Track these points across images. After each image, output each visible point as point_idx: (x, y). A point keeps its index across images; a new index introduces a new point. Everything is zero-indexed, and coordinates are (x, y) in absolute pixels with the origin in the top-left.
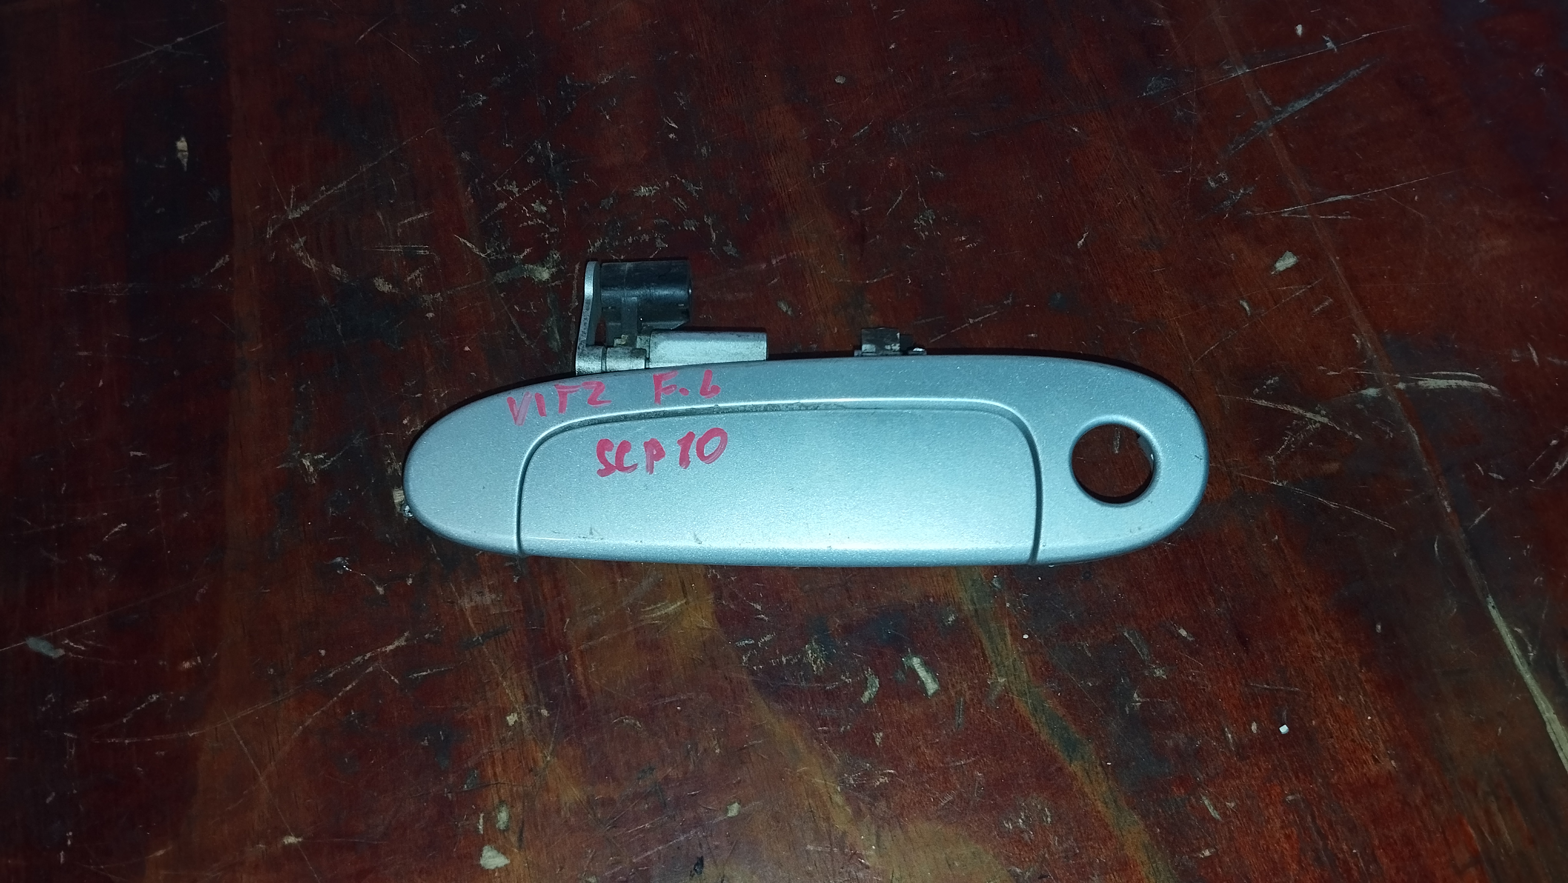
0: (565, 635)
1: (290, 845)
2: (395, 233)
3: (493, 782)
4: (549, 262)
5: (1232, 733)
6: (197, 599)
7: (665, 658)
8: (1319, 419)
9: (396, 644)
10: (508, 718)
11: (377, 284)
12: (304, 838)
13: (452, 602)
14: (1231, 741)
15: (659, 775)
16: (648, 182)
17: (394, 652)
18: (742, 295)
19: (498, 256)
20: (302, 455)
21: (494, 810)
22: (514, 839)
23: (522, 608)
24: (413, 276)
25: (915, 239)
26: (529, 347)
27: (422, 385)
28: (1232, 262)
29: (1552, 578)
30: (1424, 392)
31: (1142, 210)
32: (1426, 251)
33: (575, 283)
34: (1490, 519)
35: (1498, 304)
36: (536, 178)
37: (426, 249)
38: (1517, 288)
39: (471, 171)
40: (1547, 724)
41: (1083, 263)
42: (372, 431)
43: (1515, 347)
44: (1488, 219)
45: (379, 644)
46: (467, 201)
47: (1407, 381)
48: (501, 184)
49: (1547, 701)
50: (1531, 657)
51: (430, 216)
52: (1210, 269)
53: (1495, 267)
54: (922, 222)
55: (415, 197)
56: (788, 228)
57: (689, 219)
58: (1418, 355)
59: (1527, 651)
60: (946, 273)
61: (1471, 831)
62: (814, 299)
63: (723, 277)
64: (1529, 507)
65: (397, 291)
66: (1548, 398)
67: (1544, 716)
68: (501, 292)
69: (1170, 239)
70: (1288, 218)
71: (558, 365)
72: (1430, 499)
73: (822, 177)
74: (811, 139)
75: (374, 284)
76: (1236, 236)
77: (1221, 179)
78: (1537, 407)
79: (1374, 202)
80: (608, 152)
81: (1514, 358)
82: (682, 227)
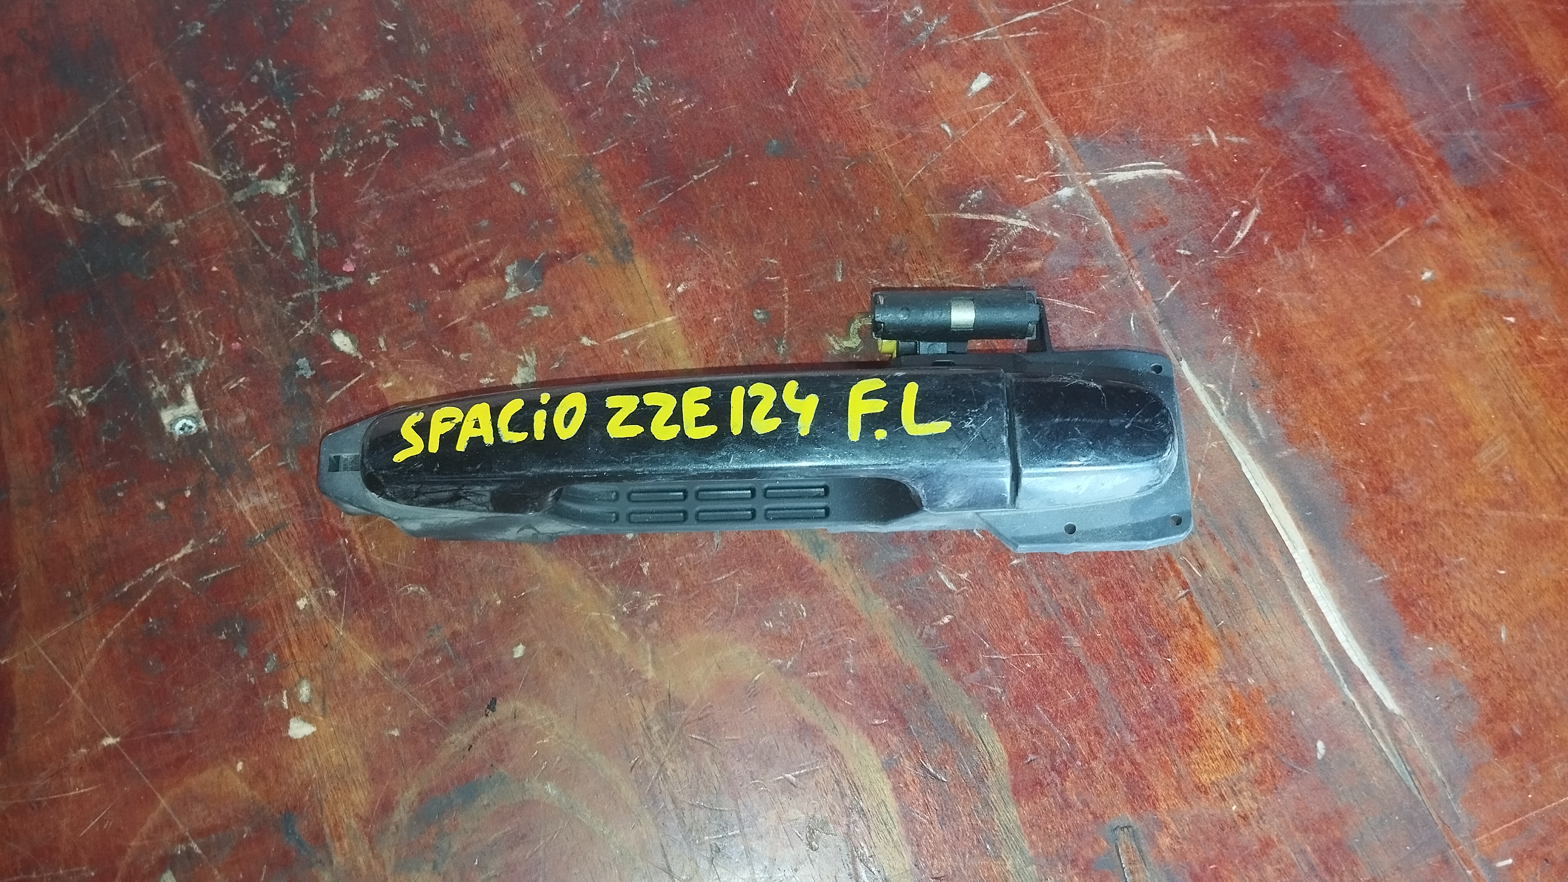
0: (342, 520)
1: (109, 746)
2: (131, 169)
3: (291, 661)
4: (284, 175)
8: (1020, 223)
9: (183, 552)
10: (298, 603)
11: (119, 220)
12: (123, 738)
13: (231, 507)
15: (446, 632)
16: (371, 85)
17: (183, 560)
18: (476, 182)
19: (235, 177)
20: (69, 392)
21: (296, 686)
22: (317, 708)
23: (299, 503)
24: (153, 207)
25: (635, 107)
26: (275, 259)
27: (175, 310)
28: (931, 89)
29: (1240, 336)
30: (1114, 185)
31: (845, 52)
32: (1108, 54)
33: (312, 192)
34: (1180, 292)
35: (1178, 95)
36: (262, 97)
37: (162, 179)
38: (1195, 78)
39: (197, 99)
40: (1243, 465)
41: (795, 109)
42: (133, 359)
43: (1196, 132)
44: (1165, 16)
45: (167, 554)
46: (196, 126)
47: (1098, 178)
48: (228, 107)
49: (1241, 445)
50: (1224, 408)
51: (163, 147)
52: (912, 99)
53: (1173, 60)
54: (641, 90)
55: (146, 130)
56: (513, 113)
57: (416, 115)
58: (1107, 152)
59: (1220, 403)
60: (668, 135)
61: (1179, 567)
62: (545, 176)
63: (455, 166)
64: (1215, 275)
65: (139, 223)
66: (1227, 174)
67: (1239, 459)
68: (240, 210)
69: (873, 76)
70: (981, 41)
71: (305, 272)
72: (1124, 281)
73: (540, 59)
74: (526, 24)
75: (116, 220)
76: (934, 65)
77: (916, 12)
78: (1217, 184)
79: (1058, 16)
80: (330, 61)
81: (1195, 142)
82: (410, 124)
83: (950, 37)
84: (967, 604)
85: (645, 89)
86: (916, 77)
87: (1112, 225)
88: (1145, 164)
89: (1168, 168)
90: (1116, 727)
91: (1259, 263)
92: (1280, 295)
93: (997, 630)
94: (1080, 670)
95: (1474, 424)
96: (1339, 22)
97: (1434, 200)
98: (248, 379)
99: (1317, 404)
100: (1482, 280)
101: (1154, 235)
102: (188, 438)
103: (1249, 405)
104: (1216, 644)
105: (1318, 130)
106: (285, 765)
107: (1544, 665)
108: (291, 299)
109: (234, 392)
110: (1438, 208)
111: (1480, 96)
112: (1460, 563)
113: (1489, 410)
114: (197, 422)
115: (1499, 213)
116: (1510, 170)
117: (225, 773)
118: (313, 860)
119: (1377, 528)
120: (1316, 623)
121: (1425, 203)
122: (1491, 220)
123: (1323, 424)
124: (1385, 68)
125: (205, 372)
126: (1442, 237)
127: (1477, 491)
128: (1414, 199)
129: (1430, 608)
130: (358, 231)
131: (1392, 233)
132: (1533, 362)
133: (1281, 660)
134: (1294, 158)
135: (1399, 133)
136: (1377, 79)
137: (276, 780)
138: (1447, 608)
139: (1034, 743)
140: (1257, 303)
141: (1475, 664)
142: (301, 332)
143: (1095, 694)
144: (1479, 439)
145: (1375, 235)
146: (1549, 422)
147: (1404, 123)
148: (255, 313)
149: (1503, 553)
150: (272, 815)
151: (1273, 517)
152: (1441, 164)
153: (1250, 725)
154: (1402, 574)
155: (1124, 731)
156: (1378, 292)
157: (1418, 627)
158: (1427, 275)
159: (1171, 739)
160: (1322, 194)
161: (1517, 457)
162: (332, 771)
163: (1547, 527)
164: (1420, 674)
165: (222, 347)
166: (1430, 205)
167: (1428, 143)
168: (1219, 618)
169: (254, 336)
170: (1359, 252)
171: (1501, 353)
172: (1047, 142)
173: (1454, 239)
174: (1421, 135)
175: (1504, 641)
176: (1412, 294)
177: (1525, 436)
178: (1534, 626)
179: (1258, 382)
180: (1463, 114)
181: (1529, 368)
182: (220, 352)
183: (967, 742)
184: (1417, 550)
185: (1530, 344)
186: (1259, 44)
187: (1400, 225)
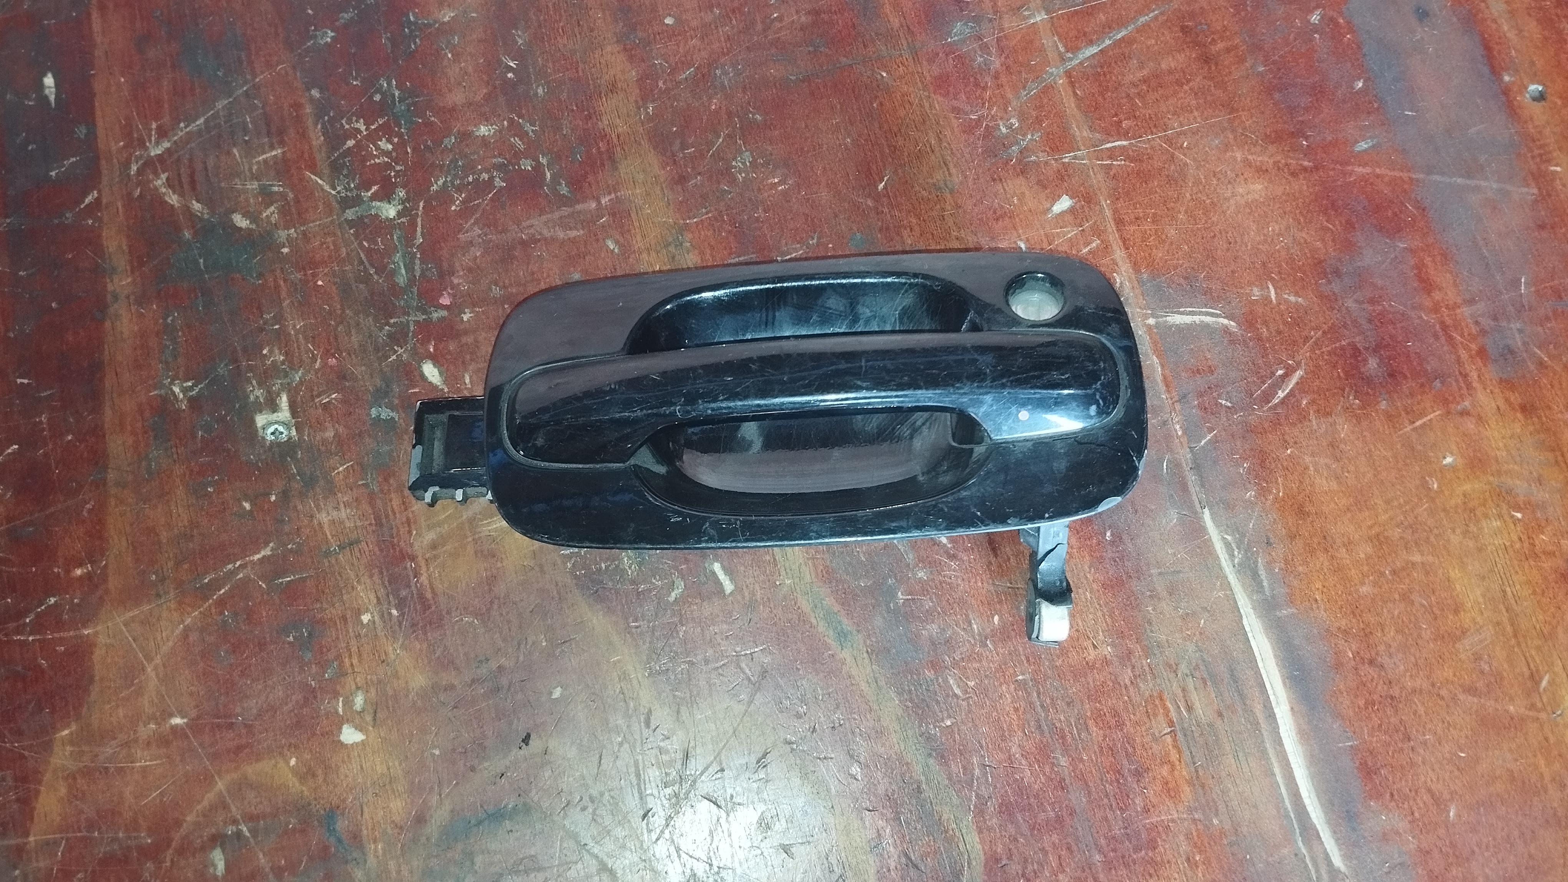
0: (411, 545)
1: (177, 725)
2: (250, 169)
3: (350, 671)
4: (395, 199)
5: (977, 624)
6: (85, 514)
7: (499, 565)
9: (263, 553)
10: (362, 617)
11: (235, 220)
12: (189, 720)
13: (312, 516)
14: (976, 631)
15: (493, 665)
16: (487, 120)
17: (262, 560)
18: (573, 234)
19: (348, 193)
20: (172, 383)
21: (352, 695)
22: (369, 718)
23: (373, 522)
24: (268, 212)
25: (733, 180)
26: (377, 282)
27: (279, 318)
28: (1014, 205)
29: (1263, 492)
30: (1171, 327)
31: (938, 154)
32: (1188, 195)
33: (419, 220)
34: (1215, 441)
35: (1247, 246)
36: (383, 117)
37: (280, 185)
38: (1265, 231)
39: (321, 109)
40: (1244, 617)
41: (883, 206)
42: (235, 361)
43: (1257, 287)
44: (1247, 163)
45: (248, 553)
46: (317, 138)
47: (1157, 317)
48: (349, 122)
49: (1246, 598)
50: (1236, 561)
51: (284, 153)
52: (995, 213)
53: (1248, 210)
54: (740, 164)
55: (269, 134)
56: (617, 168)
57: (526, 158)
58: (1170, 293)
59: (1233, 556)
60: (760, 213)
61: (1170, 705)
62: (639, 238)
63: (557, 215)
64: (1250, 430)
65: (254, 226)
66: (1279, 332)
67: (1242, 611)
68: (350, 229)
69: (961, 183)
70: (1068, 163)
71: (404, 299)
72: (1165, 423)
73: (650, 119)
74: (640, 80)
75: (232, 220)
76: (1021, 180)
77: (1012, 125)
78: (1268, 340)
79: (1146, 148)
80: (450, 91)
81: (1254, 296)
82: (519, 167)
83: (1041, 154)
84: (970, 711)
85: (744, 164)
86: (1002, 190)
87: (1163, 366)
88: (1204, 310)
89: (1224, 317)
90: (1087, 846)
91: (1293, 424)
92: (1308, 459)
93: (994, 740)
94: (1063, 788)
95: (1464, 610)
96: (1413, 196)
97: (1469, 386)
98: (340, 396)
99: (1322, 569)
100: (1499, 473)
101: (1201, 382)
102: (277, 444)
103: (1260, 560)
104: (1190, 783)
105: (1372, 301)
106: (333, 766)
107: (1484, 847)
108: (388, 324)
109: (326, 407)
110: (1470, 395)
111: (1533, 289)
112: (1426, 740)
113: (1481, 600)
114: (289, 429)
115: (1527, 409)
116: (1546, 368)
117: (279, 766)
118: (349, 858)
119: (1356, 696)
120: (1284, 777)
121: (1460, 389)
122: (1519, 415)
123: (1325, 590)
124: (1447, 249)
125: (301, 382)
126: (1470, 425)
127: (1455, 675)
128: (1451, 383)
129: (1390, 779)
130: (457, 264)
131: (1423, 414)
132: (1530, 560)
133: (1246, 806)
134: (1345, 326)
135: (1448, 316)
136: (1438, 258)
137: (325, 780)
138: (1406, 781)
139: (1010, 850)
140: (1285, 464)
141: (1421, 837)
142: (394, 357)
143: (1072, 813)
144: (1466, 626)
145: (1407, 413)
146: (1534, 619)
147: (1456, 306)
148: (353, 331)
149: (1467, 737)
150: (317, 811)
151: (1263, 671)
152: (1482, 353)
153: (1207, 862)
154: (1371, 742)
155: (1093, 850)
156: (1400, 470)
157: (1378, 796)
158: (1449, 460)
159: (1135, 864)
160: (1365, 365)
161: (1498, 648)
162: (376, 779)
163: (1512, 718)
164: (1370, 839)
165: (319, 360)
166: (1465, 391)
167: (1474, 330)
168: (1196, 759)
169: (349, 354)
170: (1389, 428)
171: (1503, 546)
172: (1115, 274)
173: (1480, 429)
174: (1469, 320)
175: (1451, 819)
176: (1430, 476)
177: (1509, 629)
178: (1482, 809)
179: (1271, 541)
180: (1513, 305)
181: (1527, 564)
182: (317, 365)
183: (950, 840)
184: (1389, 723)
185: (1531, 541)
186: (1333, 204)
187: (1432, 407)
